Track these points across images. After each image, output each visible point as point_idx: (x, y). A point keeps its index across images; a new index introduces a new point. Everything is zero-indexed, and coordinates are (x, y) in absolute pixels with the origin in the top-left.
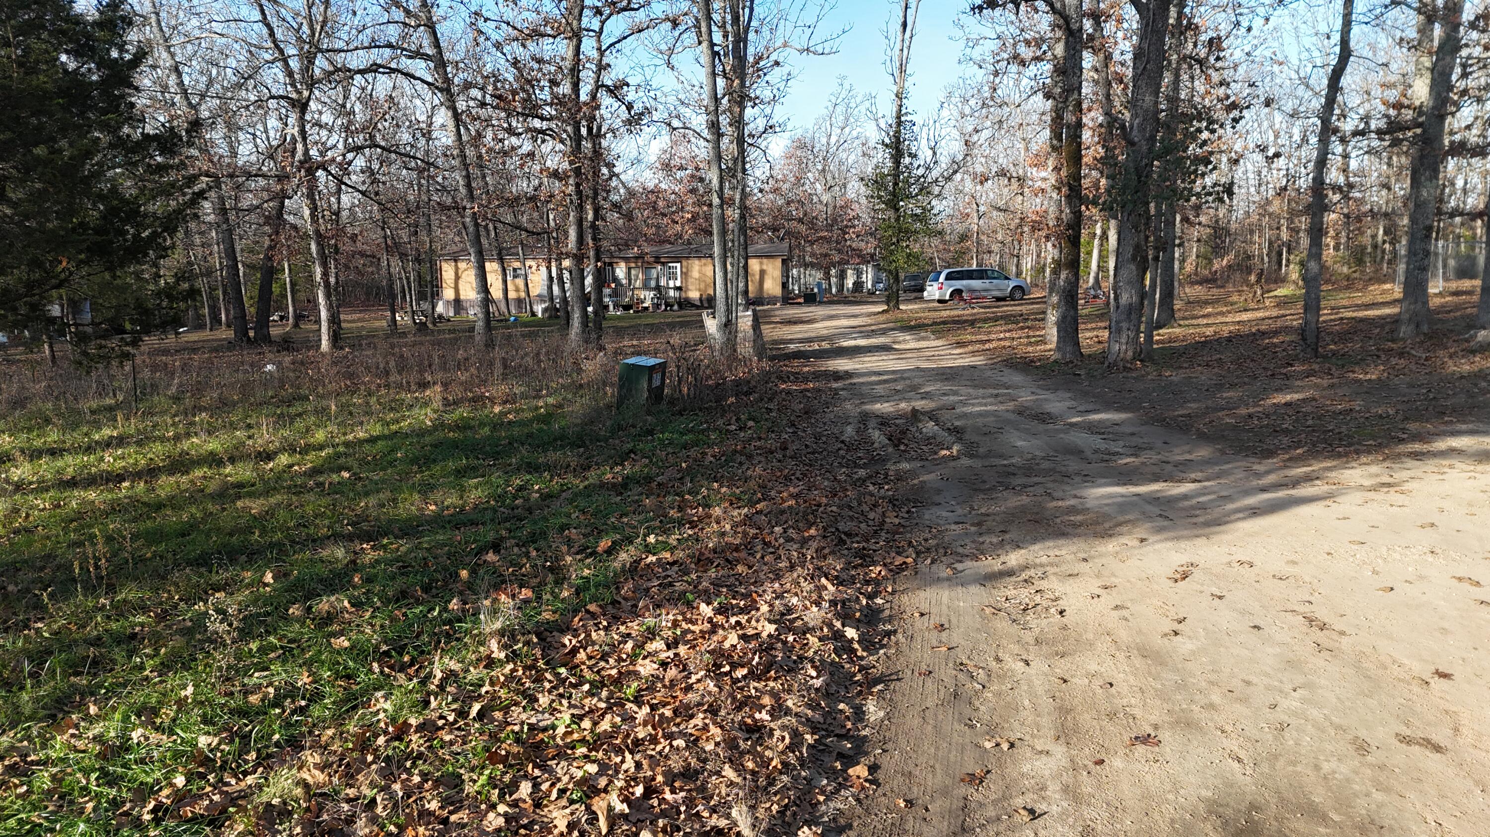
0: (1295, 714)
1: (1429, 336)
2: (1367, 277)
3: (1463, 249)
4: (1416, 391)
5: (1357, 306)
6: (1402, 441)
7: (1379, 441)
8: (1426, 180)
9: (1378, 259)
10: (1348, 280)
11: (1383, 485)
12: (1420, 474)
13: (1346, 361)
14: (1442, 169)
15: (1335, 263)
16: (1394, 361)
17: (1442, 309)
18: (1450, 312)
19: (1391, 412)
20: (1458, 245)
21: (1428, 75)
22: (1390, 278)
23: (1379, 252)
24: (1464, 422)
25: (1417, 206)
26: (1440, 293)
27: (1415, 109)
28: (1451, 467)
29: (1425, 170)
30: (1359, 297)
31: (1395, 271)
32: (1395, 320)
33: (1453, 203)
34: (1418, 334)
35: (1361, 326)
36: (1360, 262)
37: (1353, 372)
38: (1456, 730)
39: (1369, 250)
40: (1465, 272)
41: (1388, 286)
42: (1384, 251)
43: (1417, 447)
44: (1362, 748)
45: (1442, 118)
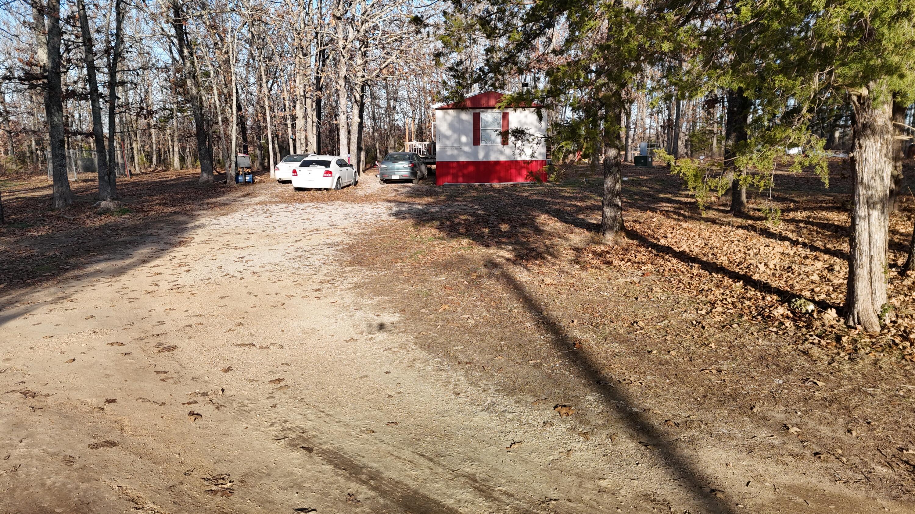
0: (24, 457)
1: (74, 206)
2: (30, 172)
3: (85, 155)
4: (70, 239)
5: (26, 190)
6: (67, 270)
7: (53, 272)
8: (55, 111)
9: (35, 160)
10: (17, 173)
11: (60, 298)
12: (81, 288)
13: (24, 225)
14: (64, 106)
15: (7, 162)
16: (55, 222)
17: (78, 190)
18: (83, 192)
19: (57, 254)
20: (82, 153)
21: (45, 46)
22: (44, 172)
23: (34, 156)
24: (101, 255)
25: (52, 127)
26: (76, 181)
27: (41, 67)
28: (98, 281)
29: (54, 105)
30: (26, 184)
31: (46, 168)
32: (51, 198)
33: (74, 128)
34: (66, 206)
35: (30, 202)
36: (23, 162)
37: (30, 231)
38: (122, 430)
39: (28, 155)
40: (88, 168)
41: (44, 177)
42: (37, 155)
43: (76, 272)
44: (69, 461)
45: (58, 74)
